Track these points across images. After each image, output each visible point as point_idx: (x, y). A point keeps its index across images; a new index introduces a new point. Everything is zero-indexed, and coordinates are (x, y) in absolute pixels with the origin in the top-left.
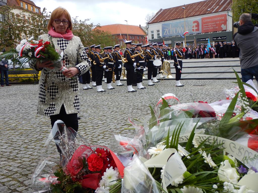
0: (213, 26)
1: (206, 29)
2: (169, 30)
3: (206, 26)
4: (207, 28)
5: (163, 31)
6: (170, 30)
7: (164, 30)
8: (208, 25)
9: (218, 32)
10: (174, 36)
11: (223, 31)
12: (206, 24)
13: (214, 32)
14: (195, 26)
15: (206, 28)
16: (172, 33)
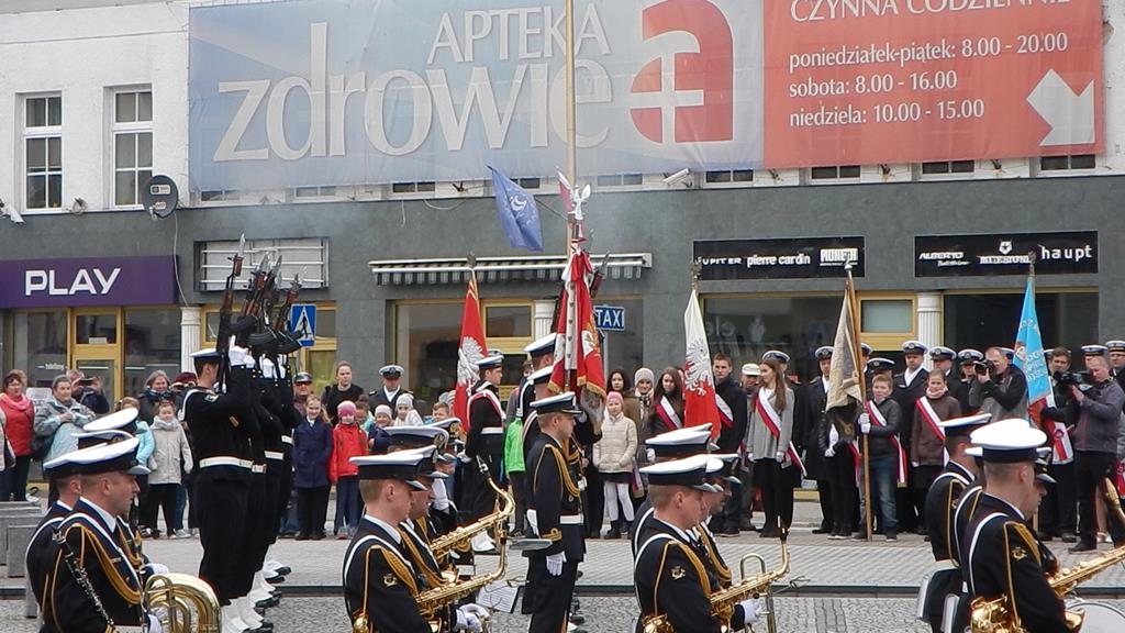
0: (921, 82)
1: (822, 118)
2: (296, 98)
3: (821, 74)
4: (843, 103)
5: (208, 103)
6: (316, 94)
7: (224, 87)
8: (848, 73)
9: (983, 172)
10: (369, 188)
11: (1053, 160)
12: (824, 59)
13: (930, 167)
14: (668, 75)
15: (830, 102)
16: (338, 147)
